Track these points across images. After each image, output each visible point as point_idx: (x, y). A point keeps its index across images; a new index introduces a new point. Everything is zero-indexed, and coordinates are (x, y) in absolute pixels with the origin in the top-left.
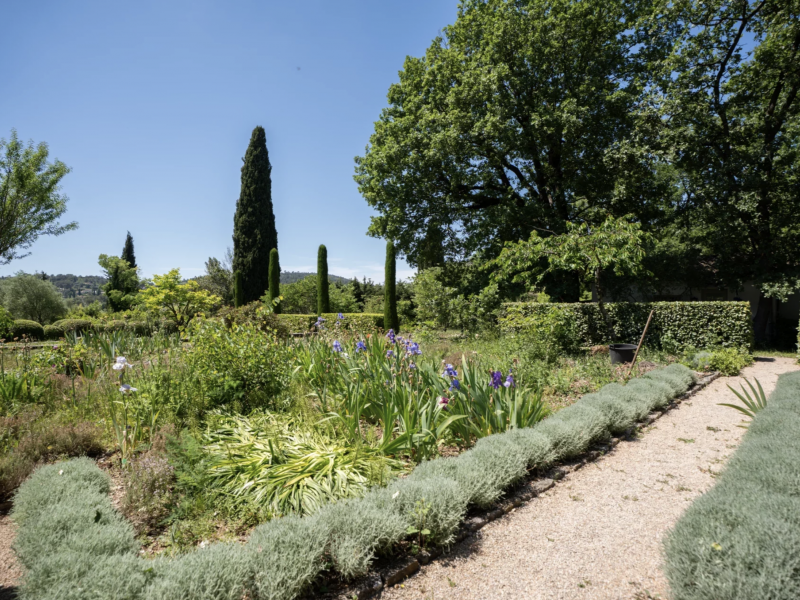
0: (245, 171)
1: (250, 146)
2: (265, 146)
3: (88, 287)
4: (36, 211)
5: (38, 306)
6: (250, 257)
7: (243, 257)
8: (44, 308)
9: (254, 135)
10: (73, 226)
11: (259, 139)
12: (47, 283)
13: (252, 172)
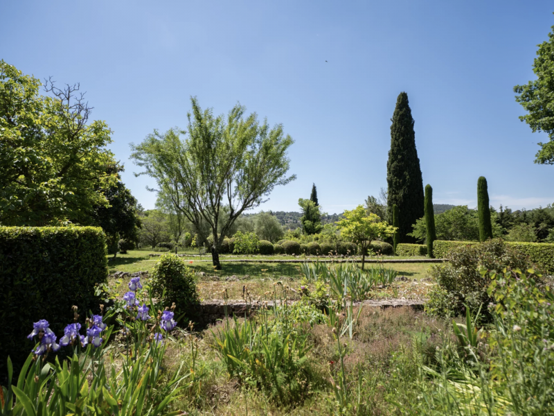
0: (394, 129)
1: (397, 108)
2: (408, 106)
3: (291, 218)
4: (273, 171)
5: (270, 231)
6: (401, 194)
7: (395, 193)
8: (273, 232)
9: (399, 100)
10: (293, 177)
11: (403, 102)
12: (274, 217)
13: (399, 128)
